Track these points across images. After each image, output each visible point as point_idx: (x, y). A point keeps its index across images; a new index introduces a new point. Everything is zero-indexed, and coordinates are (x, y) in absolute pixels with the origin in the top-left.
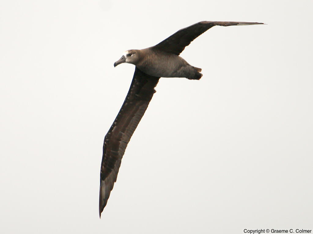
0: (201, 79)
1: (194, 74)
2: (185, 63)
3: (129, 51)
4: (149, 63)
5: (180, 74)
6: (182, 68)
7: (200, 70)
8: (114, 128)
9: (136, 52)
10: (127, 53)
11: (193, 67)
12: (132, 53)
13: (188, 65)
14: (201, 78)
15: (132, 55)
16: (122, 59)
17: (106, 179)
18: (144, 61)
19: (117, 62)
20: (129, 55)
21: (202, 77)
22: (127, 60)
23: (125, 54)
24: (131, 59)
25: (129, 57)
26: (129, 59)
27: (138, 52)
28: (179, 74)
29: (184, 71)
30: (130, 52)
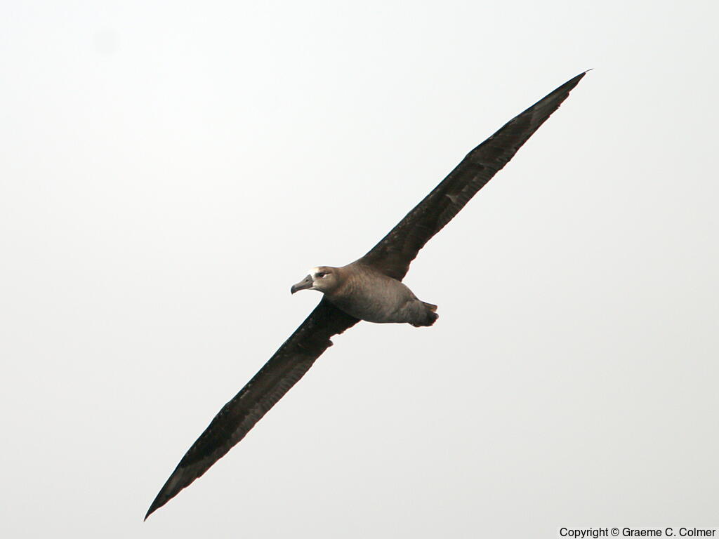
0: (435, 323)
1: (425, 314)
2: (411, 295)
3: (320, 268)
4: (355, 289)
5: (405, 315)
6: (408, 303)
7: (435, 307)
8: (246, 393)
9: (333, 271)
10: (317, 271)
11: (424, 303)
12: (325, 271)
13: (416, 299)
14: (435, 321)
15: (325, 276)
16: (307, 281)
17: (189, 467)
18: (347, 286)
19: (297, 285)
20: (319, 275)
21: (437, 320)
22: (314, 284)
23: (313, 272)
24: (323, 282)
25: (320, 279)
26: (319, 282)
27: (335, 272)
28: (403, 314)
29: (410, 310)
30: (322, 270)
